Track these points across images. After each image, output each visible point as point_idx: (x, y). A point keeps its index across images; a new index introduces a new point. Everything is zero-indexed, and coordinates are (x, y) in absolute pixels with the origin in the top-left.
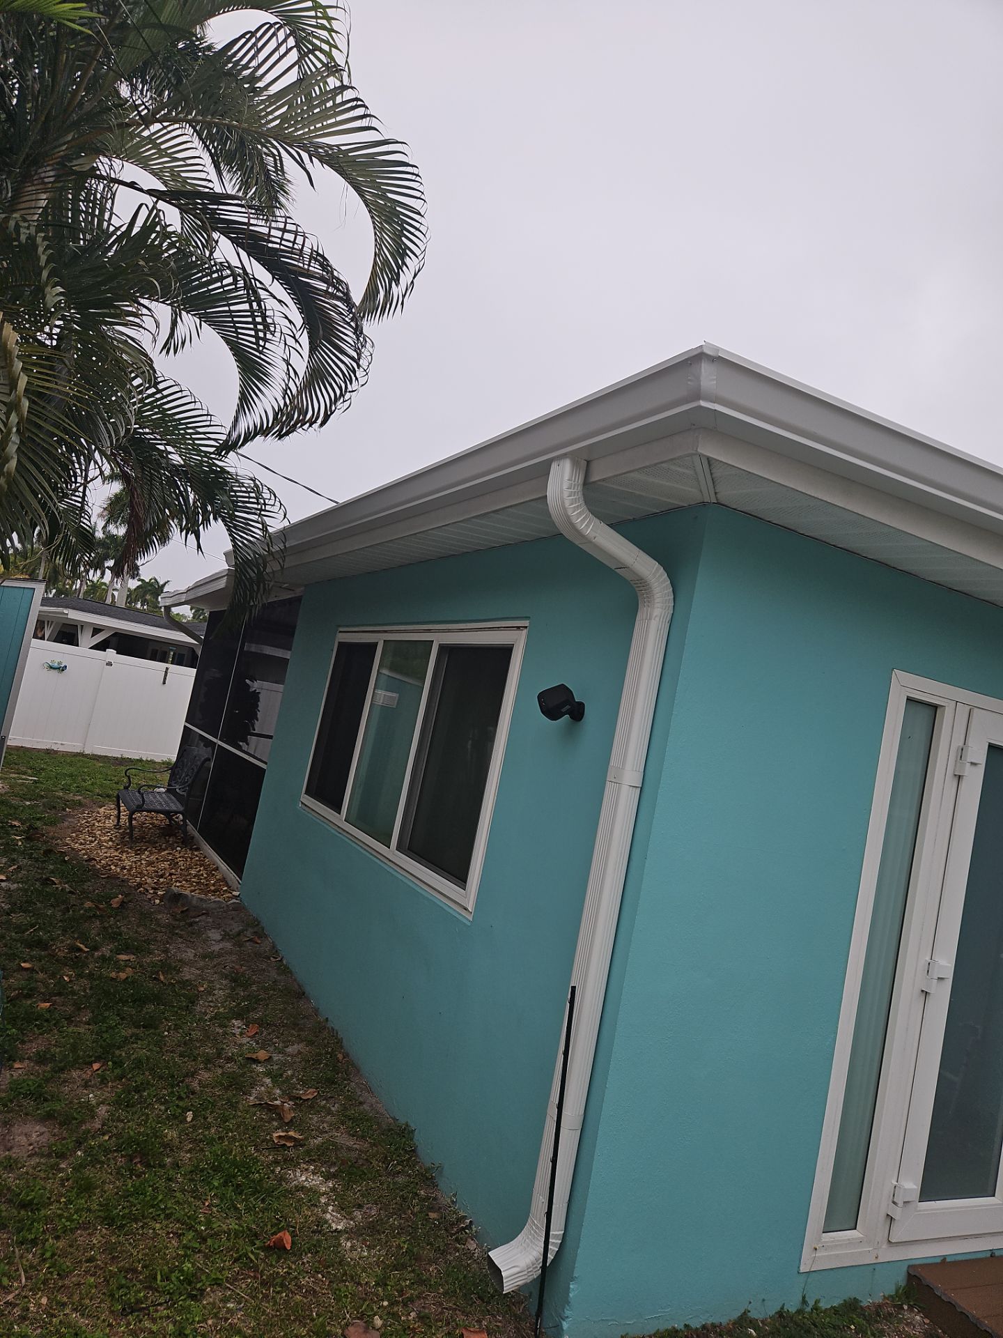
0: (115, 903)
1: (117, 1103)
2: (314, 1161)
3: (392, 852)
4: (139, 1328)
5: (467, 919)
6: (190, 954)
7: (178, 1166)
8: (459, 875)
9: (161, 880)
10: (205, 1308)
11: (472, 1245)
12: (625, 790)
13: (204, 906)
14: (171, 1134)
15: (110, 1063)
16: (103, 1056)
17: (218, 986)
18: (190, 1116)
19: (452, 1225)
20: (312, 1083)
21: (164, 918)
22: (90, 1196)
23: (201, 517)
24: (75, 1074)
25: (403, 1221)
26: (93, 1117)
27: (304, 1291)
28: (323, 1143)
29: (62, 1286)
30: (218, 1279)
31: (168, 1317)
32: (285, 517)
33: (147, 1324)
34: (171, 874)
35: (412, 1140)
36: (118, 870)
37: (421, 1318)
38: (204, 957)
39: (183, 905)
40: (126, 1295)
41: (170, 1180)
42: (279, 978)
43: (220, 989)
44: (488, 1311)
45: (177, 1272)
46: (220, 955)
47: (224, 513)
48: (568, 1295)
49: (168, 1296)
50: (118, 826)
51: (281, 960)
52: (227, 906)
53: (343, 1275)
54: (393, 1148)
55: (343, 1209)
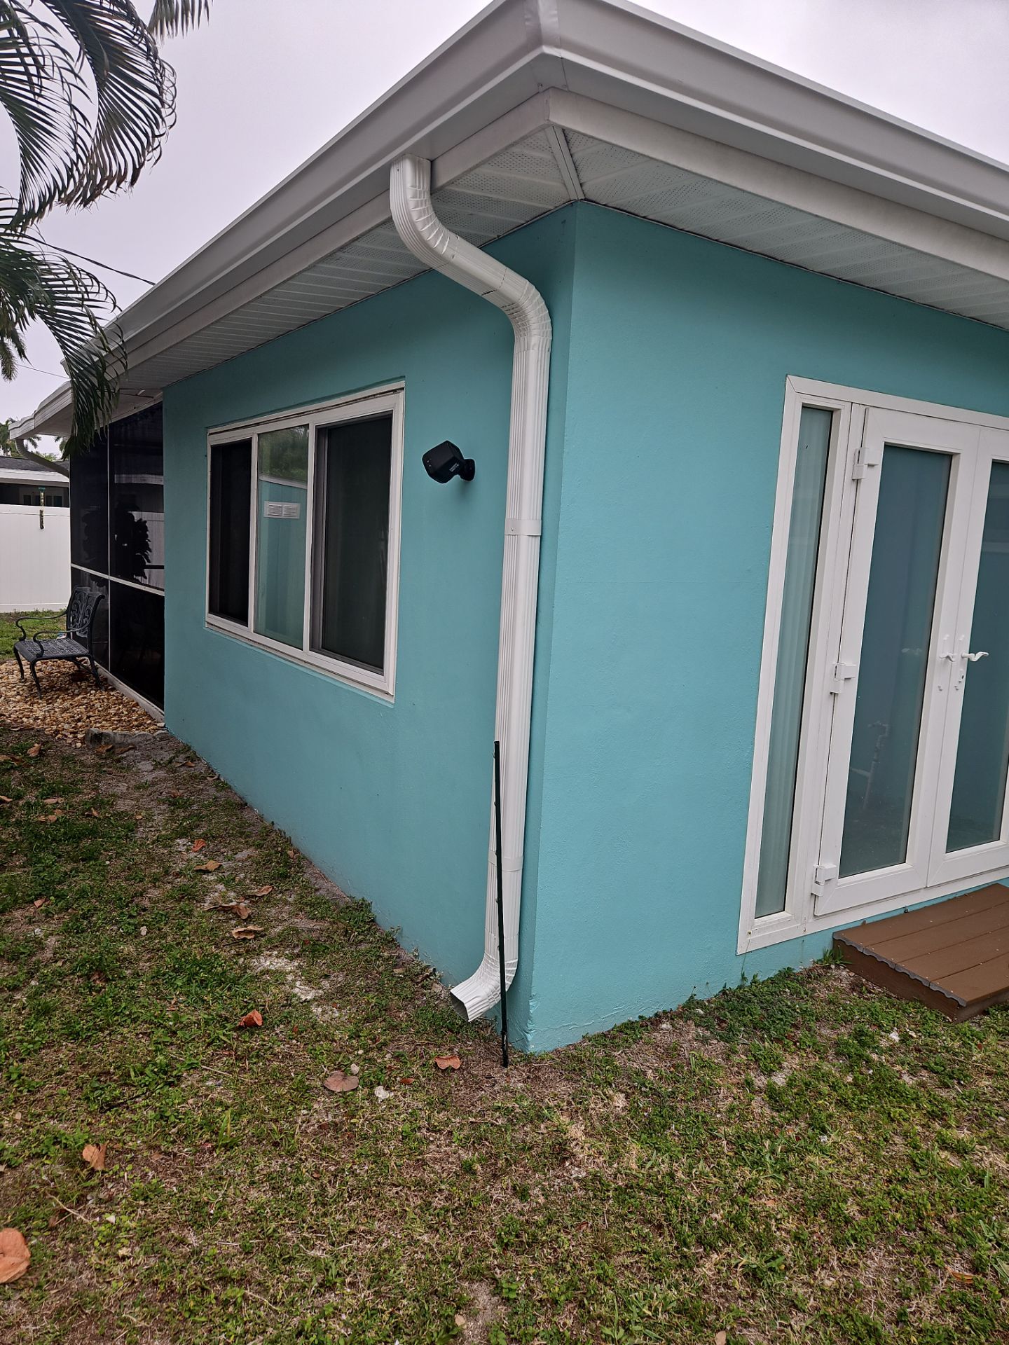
0: (32, 752)
1: (67, 931)
2: (277, 946)
3: (306, 654)
4: (120, 1121)
5: (390, 703)
6: (122, 787)
7: (139, 975)
8: (375, 661)
9: (79, 724)
10: (184, 1091)
11: (438, 988)
12: (524, 540)
13: (129, 741)
14: (128, 949)
15: (52, 898)
16: (44, 893)
17: (156, 812)
18: (144, 930)
19: (418, 975)
20: (266, 881)
21: (89, 758)
22: (50, 1018)
23: (14, 315)
24: (17, 914)
25: (369, 981)
26: (43, 949)
27: (280, 1057)
28: (283, 931)
29: (34, 1101)
30: (192, 1064)
31: (148, 1106)
32: (115, 306)
33: (128, 1116)
34: (89, 717)
35: (370, 912)
36: (31, 721)
37: (397, 1057)
38: (138, 788)
39: (107, 744)
40: (101, 1095)
41: (132, 988)
42: (218, 794)
43: (159, 814)
44: (459, 1040)
45: (150, 1065)
46: (153, 784)
47: (41, 307)
48: (529, 1012)
49: (145, 1088)
50: (23, 679)
51: (218, 779)
52: (154, 737)
53: (317, 1036)
54: (352, 922)
55: (310, 982)
